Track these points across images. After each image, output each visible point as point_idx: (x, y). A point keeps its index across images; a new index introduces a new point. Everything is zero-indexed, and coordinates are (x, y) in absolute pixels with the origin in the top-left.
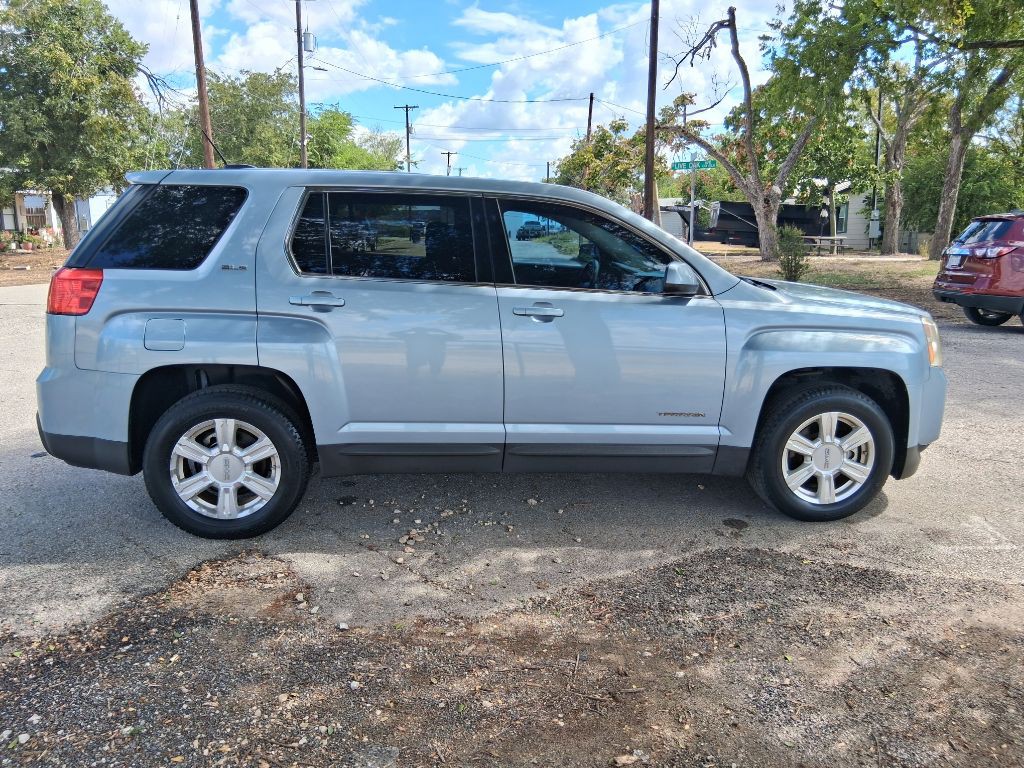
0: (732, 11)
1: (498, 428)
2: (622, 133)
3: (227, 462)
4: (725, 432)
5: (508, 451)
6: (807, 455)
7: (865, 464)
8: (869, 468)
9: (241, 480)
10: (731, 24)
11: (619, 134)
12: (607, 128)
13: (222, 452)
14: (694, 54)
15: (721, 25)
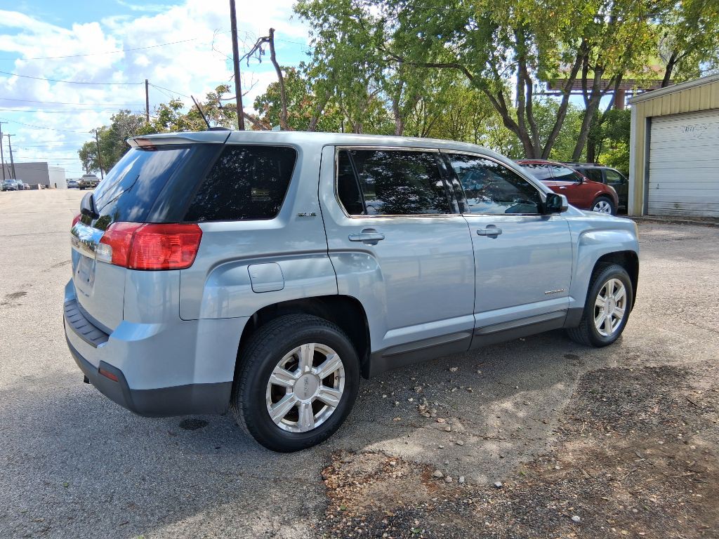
0: (272, 31)
1: (470, 318)
2: (179, 110)
3: (306, 381)
4: (571, 299)
5: (476, 333)
6: (601, 307)
7: (621, 307)
8: (624, 309)
9: (317, 394)
10: (270, 40)
11: (177, 111)
12: (168, 106)
13: (304, 373)
14: (248, 58)
15: (264, 39)
